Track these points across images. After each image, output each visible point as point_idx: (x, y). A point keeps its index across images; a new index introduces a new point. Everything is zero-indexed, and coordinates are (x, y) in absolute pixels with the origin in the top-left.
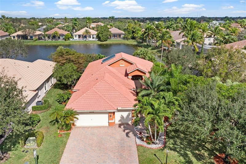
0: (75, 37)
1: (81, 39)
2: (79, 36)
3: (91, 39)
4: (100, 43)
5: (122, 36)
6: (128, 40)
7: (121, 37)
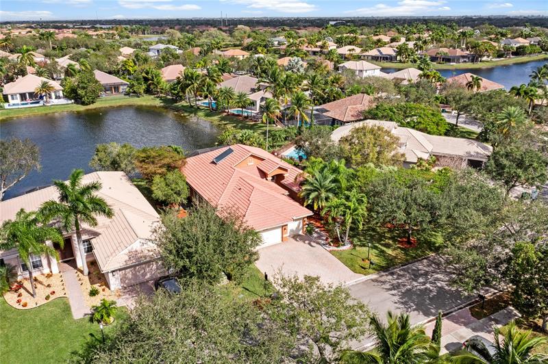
0: (13, 99)
1: (29, 104)
2: (23, 96)
3: (54, 101)
4: (82, 108)
5: (123, 89)
6: (139, 97)
7: (121, 90)
